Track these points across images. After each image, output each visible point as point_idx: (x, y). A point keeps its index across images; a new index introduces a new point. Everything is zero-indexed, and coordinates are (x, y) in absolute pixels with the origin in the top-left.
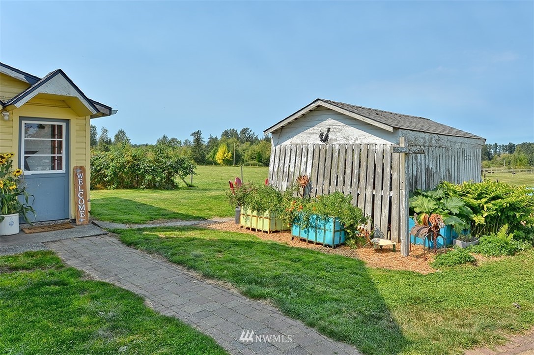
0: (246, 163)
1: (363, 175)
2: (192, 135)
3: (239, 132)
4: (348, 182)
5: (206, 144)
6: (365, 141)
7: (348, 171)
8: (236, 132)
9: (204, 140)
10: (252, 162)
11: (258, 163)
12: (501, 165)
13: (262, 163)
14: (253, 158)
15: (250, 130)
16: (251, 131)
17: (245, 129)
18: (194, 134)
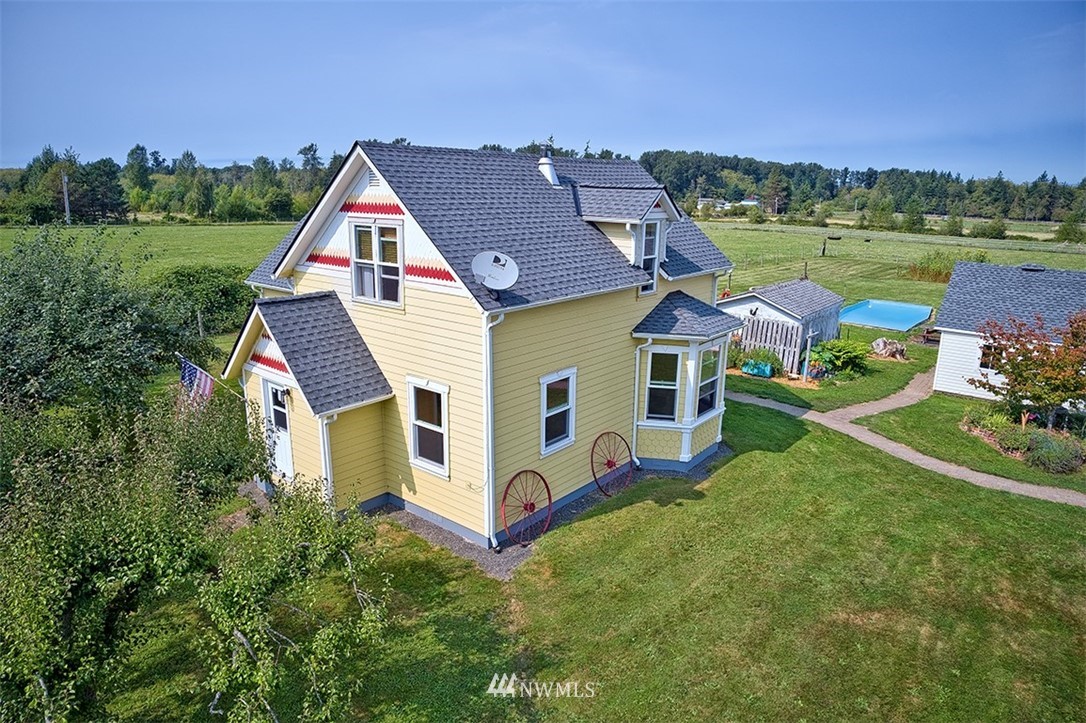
1: (778, 338)
2: (301, 152)
4: (768, 341)
5: (327, 166)
6: (781, 320)
7: (769, 334)
9: (322, 161)
12: (850, 209)
18: (304, 151)
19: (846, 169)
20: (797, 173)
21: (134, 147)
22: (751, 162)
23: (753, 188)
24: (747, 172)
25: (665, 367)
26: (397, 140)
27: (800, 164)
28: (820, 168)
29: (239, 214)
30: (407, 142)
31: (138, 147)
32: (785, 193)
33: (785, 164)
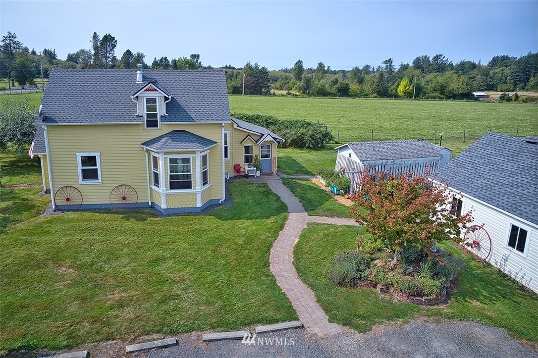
0: (427, 95)
2: (384, 62)
3: (431, 59)
5: (396, 70)
8: (429, 58)
9: (395, 67)
10: (433, 94)
11: (440, 95)
13: (444, 95)
14: (436, 90)
15: (443, 56)
16: (444, 58)
17: (437, 56)
18: (385, 62)
21: (298, 61)
29: (322, 93)
31: (299, 61)
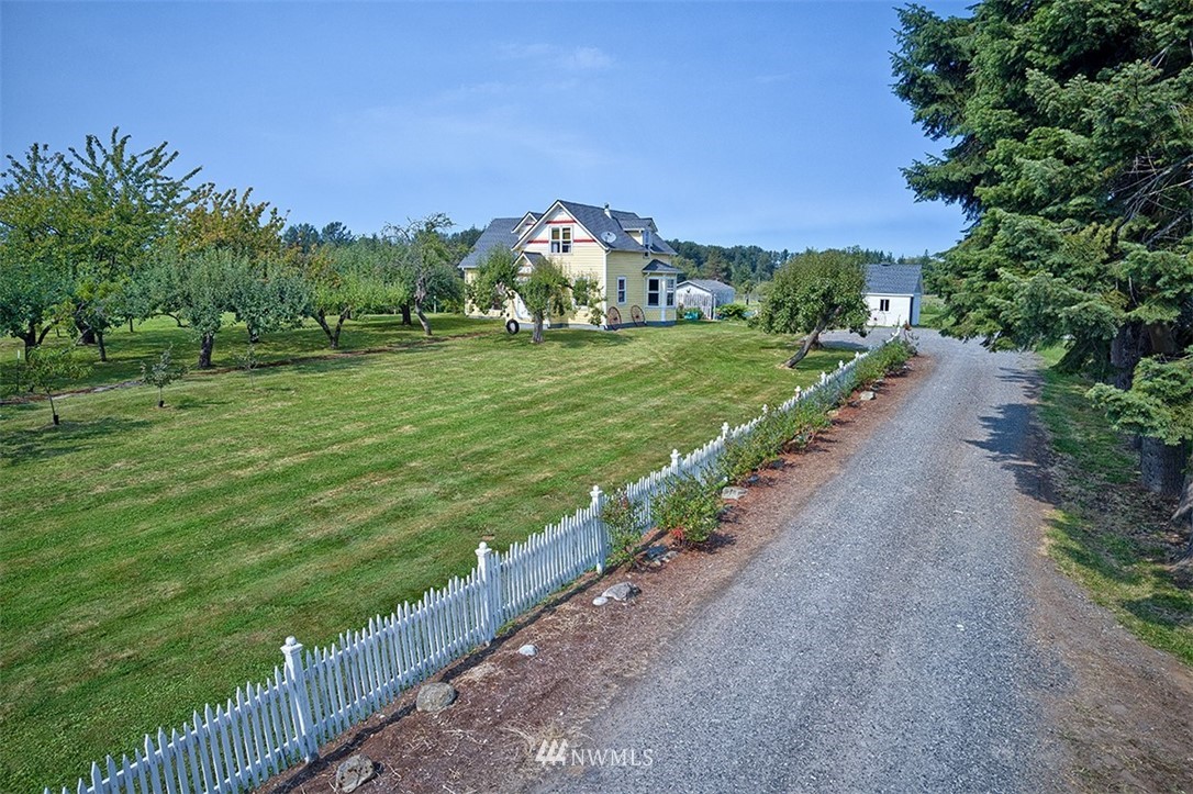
19: (786, 251)
20: (738, 256)
22: (691, 246)
23: (695, 271)
24: (688, 256)
25: (654, 285)
26: (332, 224)
27: (741, 247)
28: (761, 250)
30: (343, 226)
32: (725, 274)
33: (725, 247)
